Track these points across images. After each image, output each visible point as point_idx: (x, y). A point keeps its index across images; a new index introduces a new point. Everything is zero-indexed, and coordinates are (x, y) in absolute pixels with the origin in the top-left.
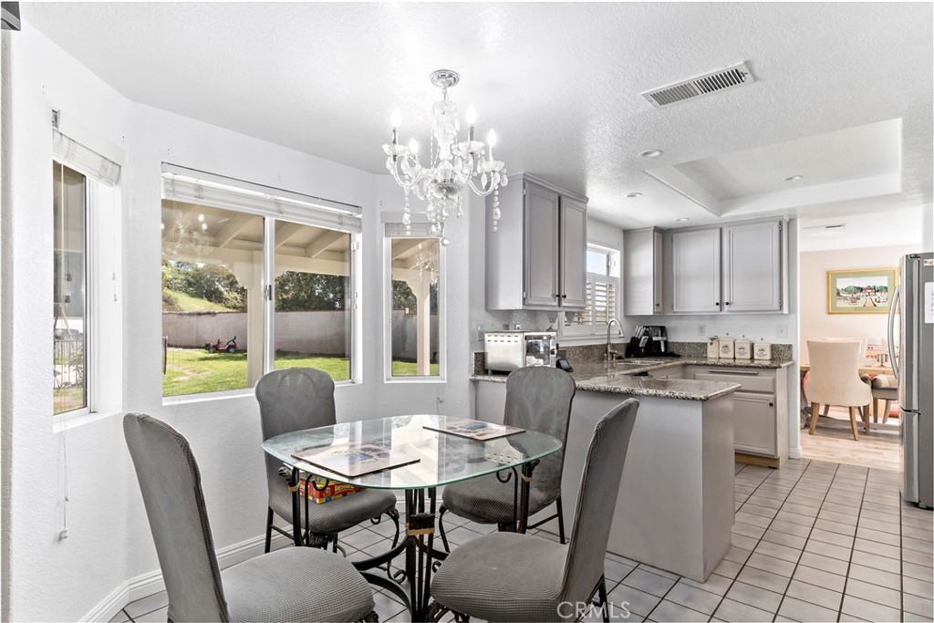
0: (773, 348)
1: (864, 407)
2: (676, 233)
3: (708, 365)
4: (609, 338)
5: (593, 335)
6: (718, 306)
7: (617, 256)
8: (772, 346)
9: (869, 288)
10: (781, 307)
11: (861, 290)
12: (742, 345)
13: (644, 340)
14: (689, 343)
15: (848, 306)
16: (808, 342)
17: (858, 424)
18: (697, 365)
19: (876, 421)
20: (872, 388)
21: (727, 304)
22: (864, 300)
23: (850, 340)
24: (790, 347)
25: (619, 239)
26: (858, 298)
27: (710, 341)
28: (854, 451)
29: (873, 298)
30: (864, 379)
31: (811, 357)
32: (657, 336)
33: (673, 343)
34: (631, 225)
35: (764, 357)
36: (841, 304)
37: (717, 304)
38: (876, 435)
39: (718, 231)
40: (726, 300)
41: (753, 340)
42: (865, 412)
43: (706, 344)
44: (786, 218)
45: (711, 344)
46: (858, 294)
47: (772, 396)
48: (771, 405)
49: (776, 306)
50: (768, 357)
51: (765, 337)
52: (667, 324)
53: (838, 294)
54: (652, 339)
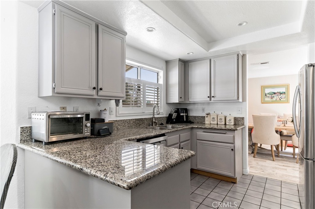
0: (235, 119)
1: (277, 145)
2: (190, 62)
3: (202, 128)
4: (154, 115)
5: (144, 113)
6: (209, 98)
7: (162, 74)
8: (235, 118)
9: (278, 93)
10: (238, 98)
11: (275, 93)
12: (221, 117)
13: (175, 115)
14: (198, 116)
15: (269, 100)
16: (253, 115)
17: (275, 151)
18: (197, 128)
19: (282, 150)
20: (280, 135)
21: (213, 97)
22: (276, 97)
23: (271, 115)
24: (243, 118)
25: (163, 65)
26: (274, 97)
27: (207, 116)
28: (273, 168)
29: (280, 97)
30: (277, 132)
31: (254, 122)
32: (183, 113)
33: (191, 116)
34: (169, 58)
35: (231, 124)
36: (267, 99)
37: (208, 97)
38: (282, 157)
39: (209, 61)
40: (212, 95)
41: (226, 115)
42: (277, 147)
43: (205, 117)
44: (241, 53)
45: (207, 117)
46: (274, 95)
47: (233, 145)
48: (232, 150)
49: (236, 98)
50: (233, 124)
51: (232, 113)
52: (189, 107)
53: (266, 95)
54: (180, 114)
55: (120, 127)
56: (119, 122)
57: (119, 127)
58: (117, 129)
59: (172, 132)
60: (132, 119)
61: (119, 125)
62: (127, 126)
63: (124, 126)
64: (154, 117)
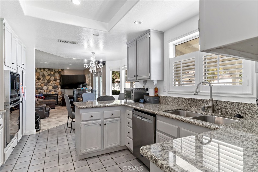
55: (169, 103)
56: (168, 98)
59: (166, 116)
60: (181, 98)
61: (168, 101)
63: (173, 103)
64: (212, 100)
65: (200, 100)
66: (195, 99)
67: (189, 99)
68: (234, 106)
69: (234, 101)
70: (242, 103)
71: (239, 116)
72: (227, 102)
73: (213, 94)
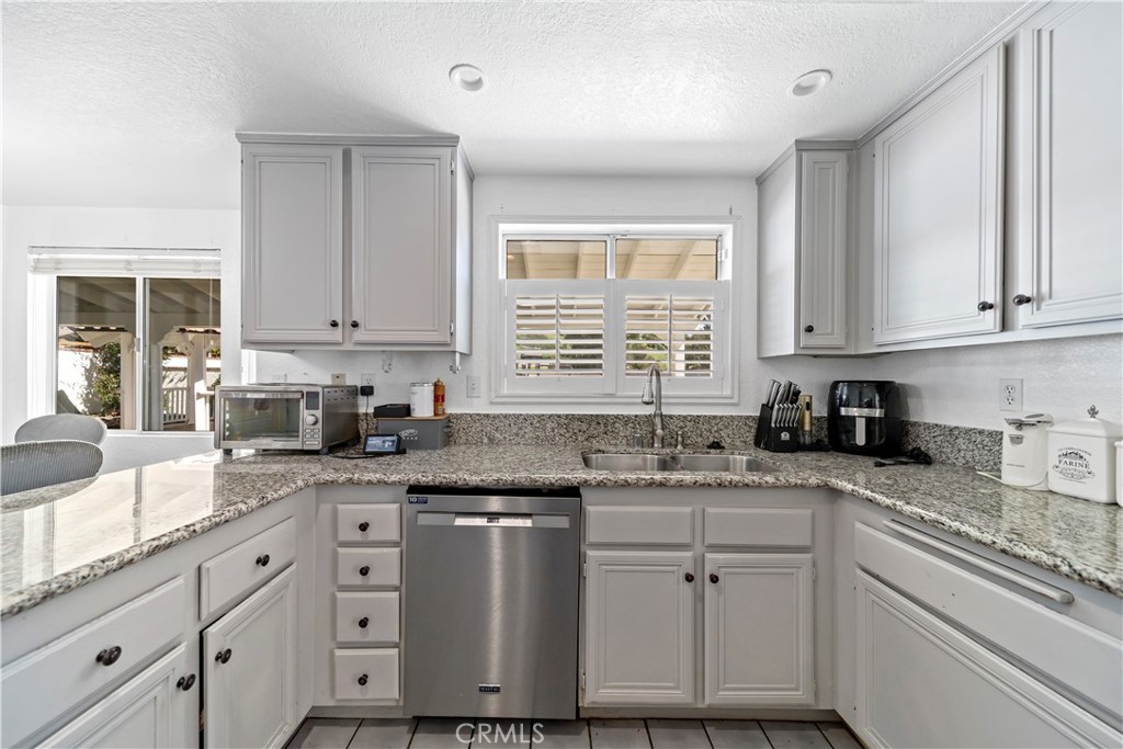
4: (658, 404)
5: (611, 395)
6: (990, 315)
7: (729, 238)
18: (853, 495)
21: (1022, 300)
39: (996, 58)
45: (1013, 440)
54: (839, 411)
55: (501, 437)
56: (497, 421)
57: (498, 435)
58: (489, 439)
60: (550, 416)
61: (497, 430)
62: (531, 435)
63: (517, 435)
64: (661, 415)
65: (617, 417)
66: (603, 416)
67: (581, 418)
68: (700, 425)
69: (699, 414)
70: (715, 417)
71: (716, 445)
72: (685, 417)
73: (663, 400)
